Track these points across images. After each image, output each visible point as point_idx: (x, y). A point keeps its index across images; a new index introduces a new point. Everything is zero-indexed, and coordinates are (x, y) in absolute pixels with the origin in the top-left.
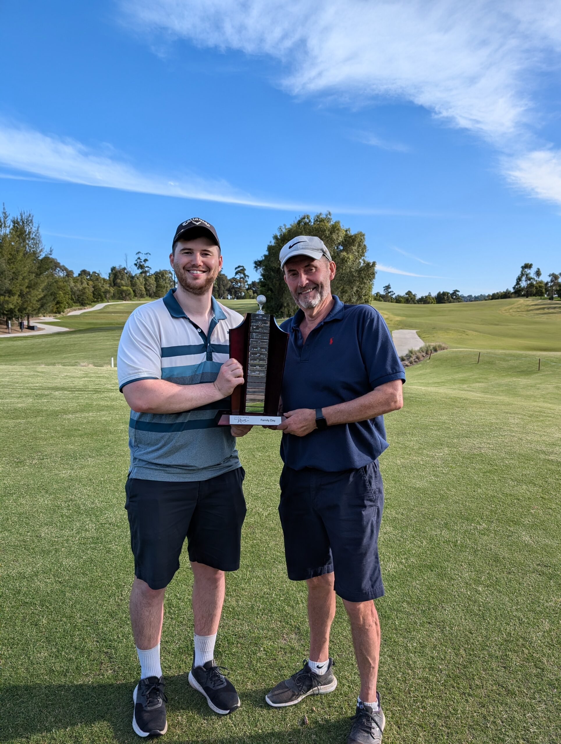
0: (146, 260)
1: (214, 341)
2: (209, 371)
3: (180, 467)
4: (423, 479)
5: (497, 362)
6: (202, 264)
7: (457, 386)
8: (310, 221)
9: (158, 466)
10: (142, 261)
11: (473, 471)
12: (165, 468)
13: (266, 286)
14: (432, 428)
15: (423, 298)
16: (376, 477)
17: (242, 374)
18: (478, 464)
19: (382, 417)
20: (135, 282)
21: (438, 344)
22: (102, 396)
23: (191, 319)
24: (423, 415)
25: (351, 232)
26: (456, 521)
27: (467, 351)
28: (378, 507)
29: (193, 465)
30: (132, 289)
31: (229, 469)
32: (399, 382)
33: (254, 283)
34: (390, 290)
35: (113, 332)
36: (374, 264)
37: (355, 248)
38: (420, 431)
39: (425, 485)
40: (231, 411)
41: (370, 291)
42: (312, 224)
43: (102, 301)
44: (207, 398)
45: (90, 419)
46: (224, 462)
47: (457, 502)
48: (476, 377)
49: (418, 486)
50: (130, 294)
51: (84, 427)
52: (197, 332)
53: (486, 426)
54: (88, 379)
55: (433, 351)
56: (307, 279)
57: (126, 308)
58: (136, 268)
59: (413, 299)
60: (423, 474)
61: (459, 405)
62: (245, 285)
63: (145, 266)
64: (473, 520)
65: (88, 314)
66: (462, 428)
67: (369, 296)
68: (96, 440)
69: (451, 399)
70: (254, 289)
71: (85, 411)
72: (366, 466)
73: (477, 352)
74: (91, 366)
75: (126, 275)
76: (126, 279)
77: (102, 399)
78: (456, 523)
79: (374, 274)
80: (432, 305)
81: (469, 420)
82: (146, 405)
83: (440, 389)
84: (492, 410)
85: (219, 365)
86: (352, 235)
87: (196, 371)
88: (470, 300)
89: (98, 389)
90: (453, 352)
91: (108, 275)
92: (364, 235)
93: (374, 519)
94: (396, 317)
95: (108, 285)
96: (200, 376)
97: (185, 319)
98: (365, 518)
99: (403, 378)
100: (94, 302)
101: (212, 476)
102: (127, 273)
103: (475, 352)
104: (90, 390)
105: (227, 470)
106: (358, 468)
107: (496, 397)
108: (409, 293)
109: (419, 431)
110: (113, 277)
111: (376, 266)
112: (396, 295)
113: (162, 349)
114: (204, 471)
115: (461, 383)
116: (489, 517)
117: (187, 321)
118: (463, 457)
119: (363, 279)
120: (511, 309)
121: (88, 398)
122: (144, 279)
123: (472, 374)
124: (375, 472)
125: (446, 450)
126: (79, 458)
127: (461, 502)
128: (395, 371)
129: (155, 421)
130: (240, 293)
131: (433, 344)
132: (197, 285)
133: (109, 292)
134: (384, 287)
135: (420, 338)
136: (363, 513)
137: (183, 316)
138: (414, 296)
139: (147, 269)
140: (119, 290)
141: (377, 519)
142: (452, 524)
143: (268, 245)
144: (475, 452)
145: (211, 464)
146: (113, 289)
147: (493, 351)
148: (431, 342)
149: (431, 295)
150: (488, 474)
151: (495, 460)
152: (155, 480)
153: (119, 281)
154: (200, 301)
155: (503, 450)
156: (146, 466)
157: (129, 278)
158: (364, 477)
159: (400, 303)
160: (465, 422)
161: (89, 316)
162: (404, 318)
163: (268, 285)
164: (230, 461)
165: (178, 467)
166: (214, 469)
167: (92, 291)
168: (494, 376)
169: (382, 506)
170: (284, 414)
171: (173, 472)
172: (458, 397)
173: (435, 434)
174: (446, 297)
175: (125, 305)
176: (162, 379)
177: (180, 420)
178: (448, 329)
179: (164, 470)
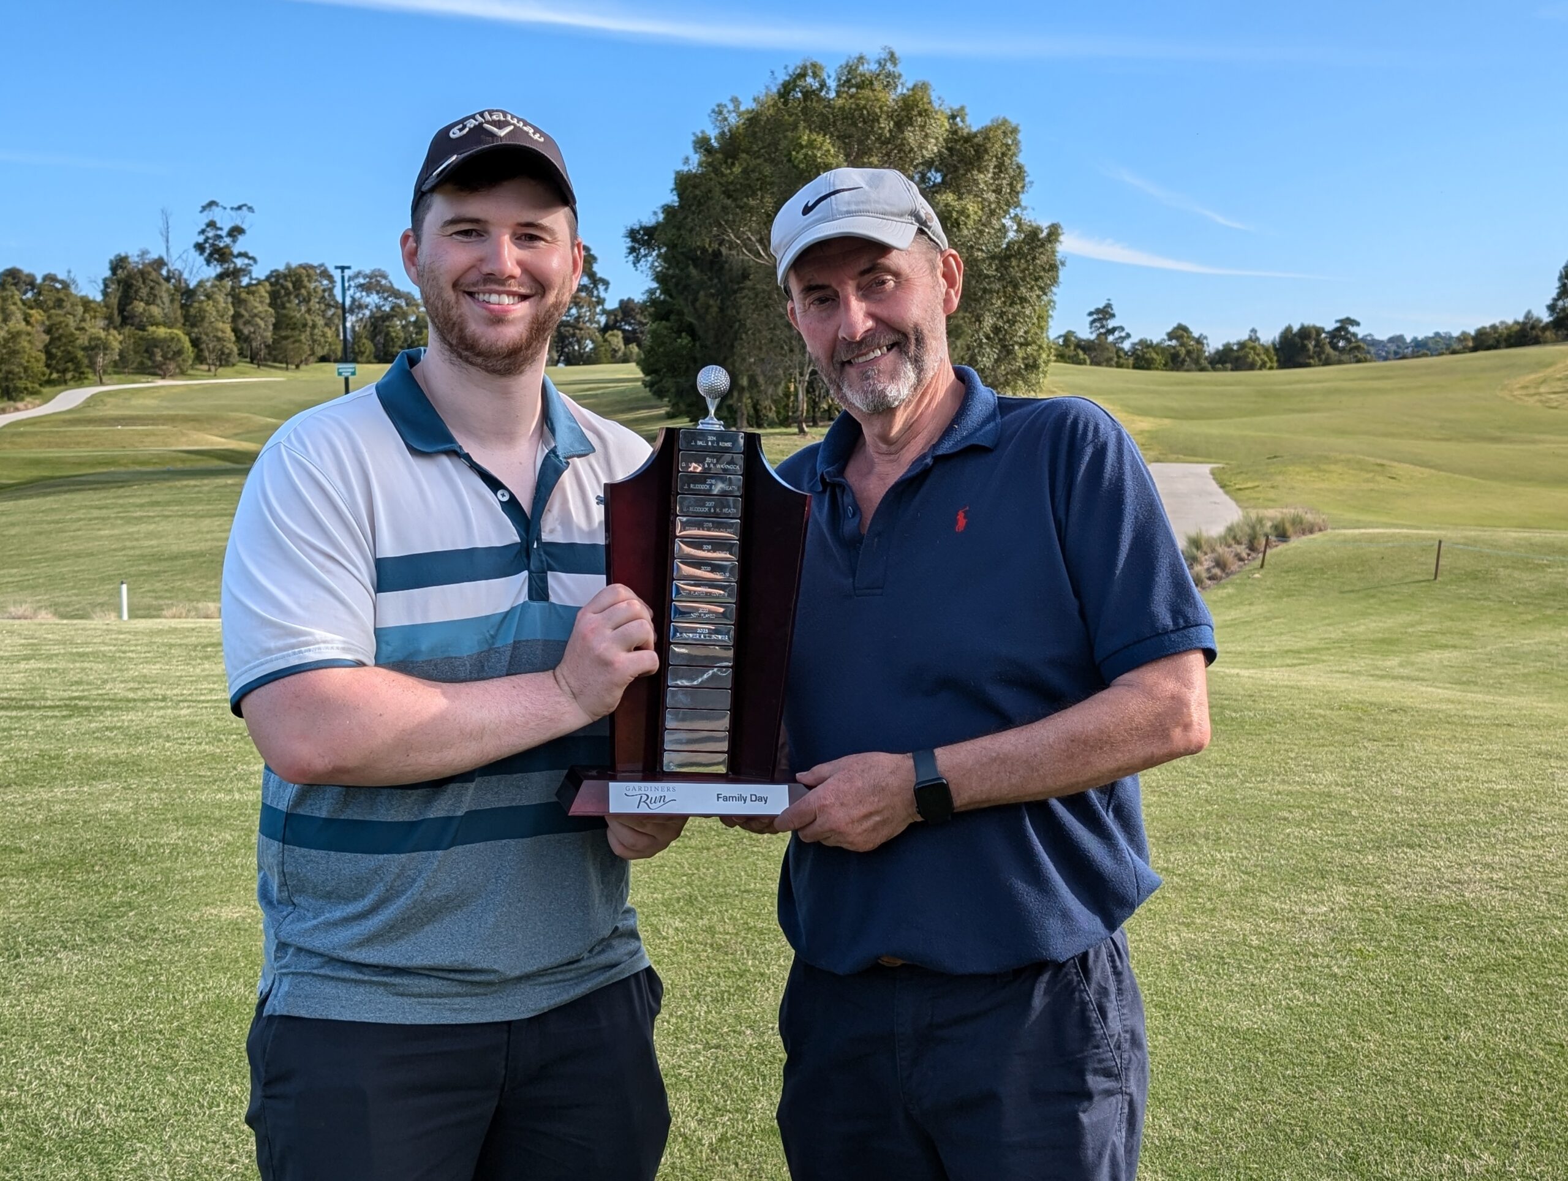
0: (236, 232)
1: (552, 531)
2: (539, 637)
3: (440, 974)
4: (1261, 999)
5: (1502, 572)
6: (517, 271)
7: (1362, 663)
8: (823, 85)
9: (364, 970)
10: (224, 233)
11: (1439, 965)
12: (391, 975)
13: (673, 317)
14: (1286, 814)
15: (1232, 350)
16: (1120, 991)
17: (651, 637)
18: (1454, 941)
19: (1135, 780)
20: (201, 310)
21: (1290, 512)
22: (93, 725)
23: (476, 459)
24: (1251, 771)
25: (968, 120)
26: (1386, 1148)
27: (1393, 535)
28: (1130, 1095)
29: (485, 966)
30: (188, 334)
31: (611, 977)
32: (1196, 659)
33: (626, 308)
34: (1111, 324)
35: (121, 491)
36: (1054, 232)
37: (984, 178)
38: (1244, 826)
39: (1272, 1021)
40: (613, 767)
41: (1041, 328)
42: (832, 95)
43: (80, 379)
44: (532, 725)
45: (57, 808)
46: (590, 951)
47: (1386, 1080)
48: (1430, 627)
49: (1245, 1024)
50: (179, 353)
51: (37, 837)
52: (494, 500)
53: (1477, 803)
54: (41, 665)
55: (1272, 538)
56: (870, 315)
57: (165, 404)
58: (201, 260)
59: (1194, 356)
60: (1264, 979)
61: (1377, 731)
62: (594, 314)
63: (235, 251)
64: (1446, 1142)
65: (29, 429)
66: (1391, 812)
67: (1040, 347)
68: (85, 886)
69: (1347, 708)
70: (627, 327)
71: (36, 779)
72: (1085, 955)
73: (1432, 538)
74: (46, 617)
75: (165, 285)
76: (166, 300)
77: (97, 736)
78: (1389, 1154)
79: (1053, 268)
80: (1265, 372)
81: (1414, 783)
82: (327, 761)
83: (1304, 674)
84: (1495, 747)
85: (569, 616)
86: (974, 129)
87: (493, 637)
88: (1396, 353)
89: (80, 698)
90: (1345, 541)
91: (102, 287)
92: (1015, 131)
93: (1119, 1138)
94: (1136, 418)
95: (102, 323)
96: (508, 653)
97: (456, 459)
98: (1089, 1138)
99: (1209, 645)
100: (50, 382)
101: (552, 1002)
102: (168, 279)
103: (1423, 538)
104: (49, 703)
105: (602, 978)
106: (1062, 960)
107: (1504, 700)
108: (1180, 333)
109: (1239, 827)
110: (119, 294)
111: (1061, 238)
112: (1135, 339)
113: (380, 564)
114: (526, 987)
115: (1376, 652)
116: (1504, 1130)
117: (463, 465)
118: (1402, 918)
119: (1016, 287)
120: (1544, 381)
121: (47, 734)
122: (230, 299)
123: (1414, 617)
124: (1117, 973)
125: (1340, 894)
126: (27, 953)
127: (1401, 1079)
128: (1181, 621)
129: (353, 814)
130: (579, 342)
131: (1273, 514)
132: (500, 343)
133: (105, 349)
134: (1091, 314)
135: (1227, 493)
136: (1084, 1118)
137: (447, 446)
138: (1199, 341)
139: (240, 262)
140: (141, 338)
141: (1127, 1141)
142: (1375, 1156)
143: (677, 173)
144: (1443, 897)
145: (546, 962)
146: (121, 338)
147: (1486, 534)
148: (1266, 507)
149: (1257, 339)
150: (1493, 976)
151: (1513, 926)
152: (356, 1018)
153: (140, 306)
154: (506, 394)
155: (1542, 889)
156: (322, 972)
157: (178, 297)
158: (1081, 991)
159: (1148, 368)
160: (1399, 791)
161: (35, 434)
162: (1167, 422)
163: (680, 313)
164: (610, 946)
165: (435, 973)
166: (560, 977)
167: (41, 346)
168: (1492, 626)
169: (1144, 1094)
170: (799, 776)
171: (416, 990)
172: (1371, 704)
173: (1296, 838)
174: (1311, 345)
175: (163, 392)
176: (377, 664)
177: (440, 808)
178: (1327, 459)
179: (385, 984)
